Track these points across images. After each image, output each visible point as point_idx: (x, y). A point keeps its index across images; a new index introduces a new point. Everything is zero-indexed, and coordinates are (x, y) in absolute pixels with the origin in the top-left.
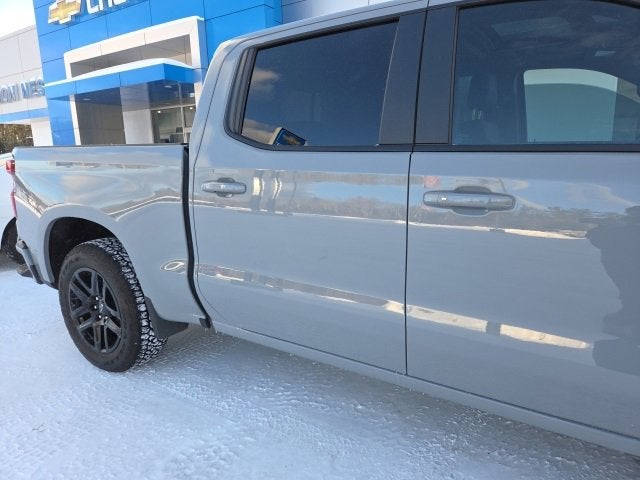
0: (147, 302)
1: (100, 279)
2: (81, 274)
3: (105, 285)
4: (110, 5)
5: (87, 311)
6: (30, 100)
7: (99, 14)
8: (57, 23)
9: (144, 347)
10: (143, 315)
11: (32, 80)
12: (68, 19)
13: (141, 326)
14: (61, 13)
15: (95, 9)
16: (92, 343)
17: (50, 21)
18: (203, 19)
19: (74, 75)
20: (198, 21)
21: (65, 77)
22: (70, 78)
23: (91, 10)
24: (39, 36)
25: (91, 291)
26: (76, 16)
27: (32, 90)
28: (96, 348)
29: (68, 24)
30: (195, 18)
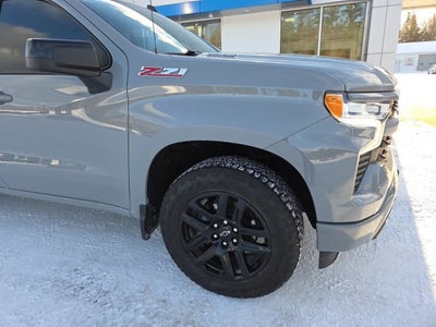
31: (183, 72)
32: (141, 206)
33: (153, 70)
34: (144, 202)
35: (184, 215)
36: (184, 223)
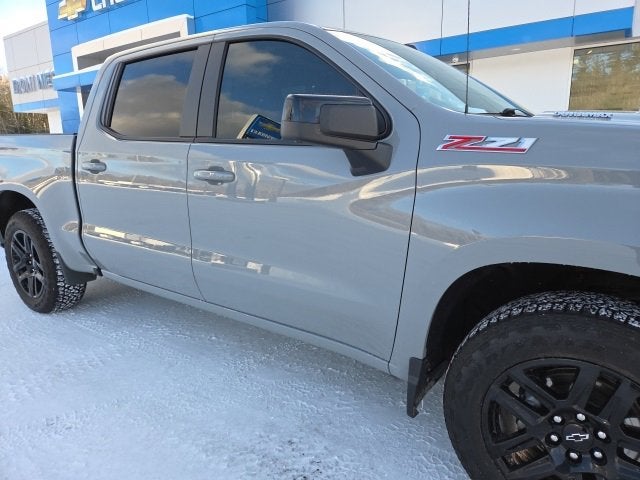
0: (59, 257)
1: (29, 239)
2: (18, 236)
3: (32, 243)
4: (112, 3)
5: (24, 265)
6: (45, 91)
7: (102, 11)
8: (66, 19)
9: (61, 293)
10: (58, 267)
11: (47, 71)
12: (76, 16)
13: (56, 275)
14: (69, 9)
15: (99, 7)
16: (27, 290)
17: (60, 17)
18: (192, 17)
19: (80, 68)
20: (188, 19)
21: (72, 70)
22: (76, 71)
23: (96, 8)
24: (51, 31)
25: (25, 248)
26: (83, 13)
27: (46, 81)
28: (29, 294)
29: (76, 20)
30: (185, 16)
31: (527, 143)
32: (413, 361)
33: (469, 139)
34: (420, 353)
35: (495, 389)
36: (493, 403)
